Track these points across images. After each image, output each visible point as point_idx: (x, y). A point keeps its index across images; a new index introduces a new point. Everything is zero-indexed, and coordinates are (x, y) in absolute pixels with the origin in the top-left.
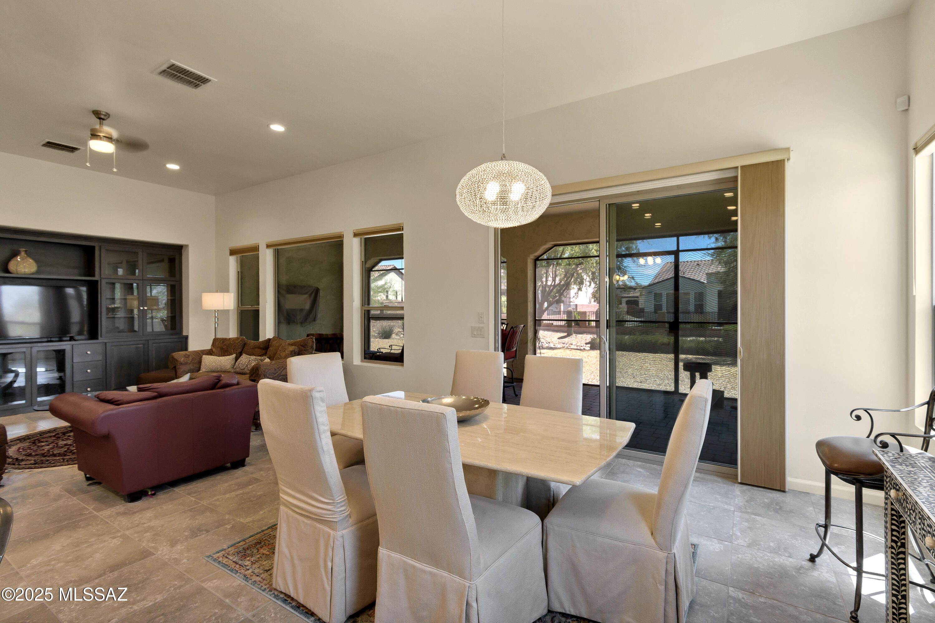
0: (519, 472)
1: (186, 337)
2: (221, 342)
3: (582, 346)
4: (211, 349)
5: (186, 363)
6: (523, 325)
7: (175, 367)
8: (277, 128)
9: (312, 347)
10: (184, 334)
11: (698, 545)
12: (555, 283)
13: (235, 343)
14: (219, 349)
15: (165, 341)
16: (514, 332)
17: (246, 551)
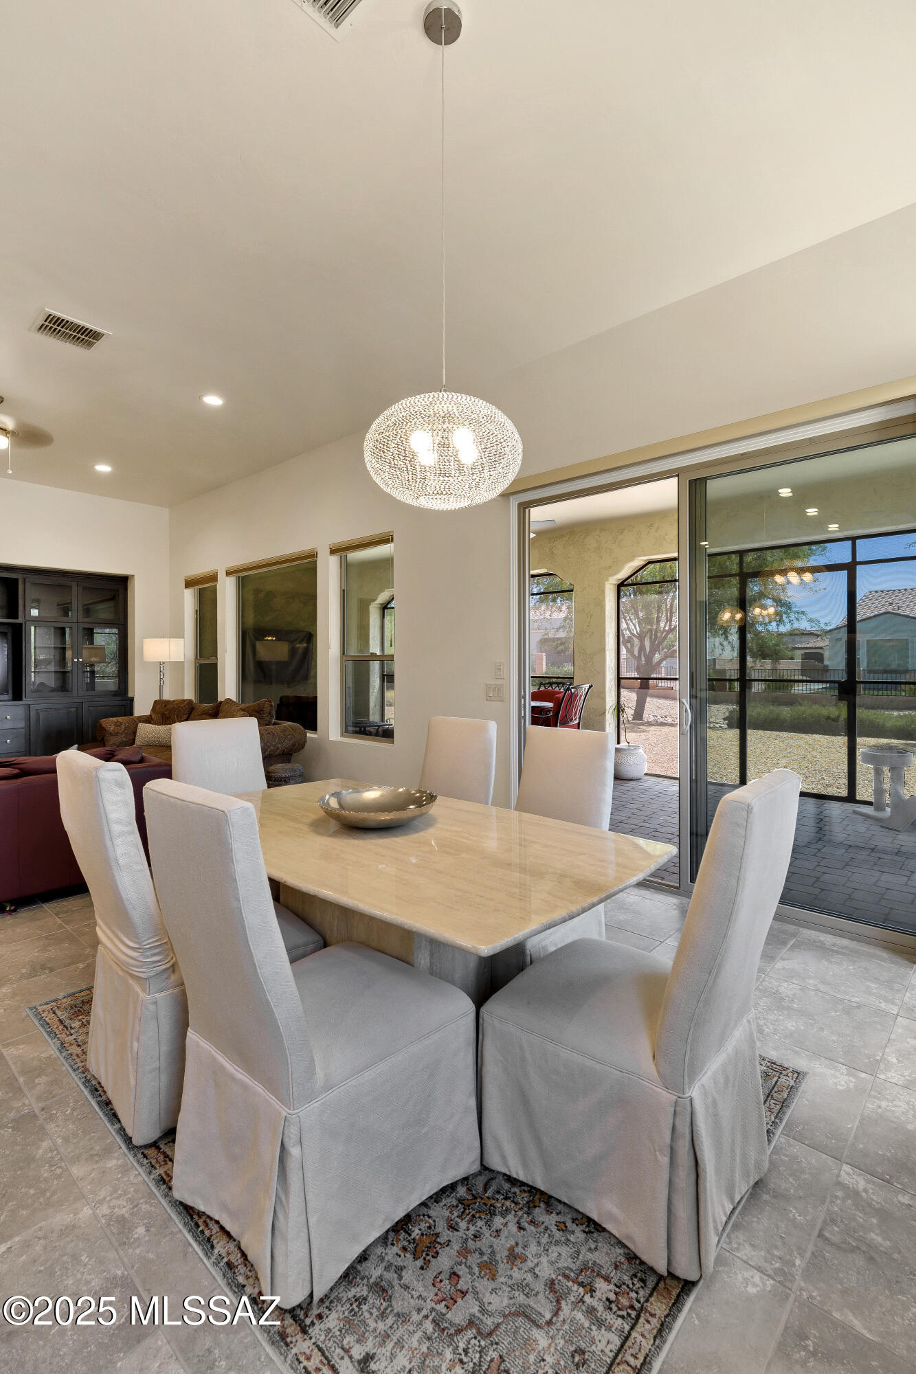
0: (399, 922)
1: (132, 700)
2: (163, 705)
3: (717, 723)
4: (150, 715)
5: (117, 733)
6: (588, 685)
7: (103, 738)
8: (213, 400)
9: (270, 713)
10: (130, 695)
11: (805, 1074)
12: (670, 625)
13: (180, 707)
14: (160, 715)
15: (105, 703)
16: (571, 697)
17: (83, 1005)
